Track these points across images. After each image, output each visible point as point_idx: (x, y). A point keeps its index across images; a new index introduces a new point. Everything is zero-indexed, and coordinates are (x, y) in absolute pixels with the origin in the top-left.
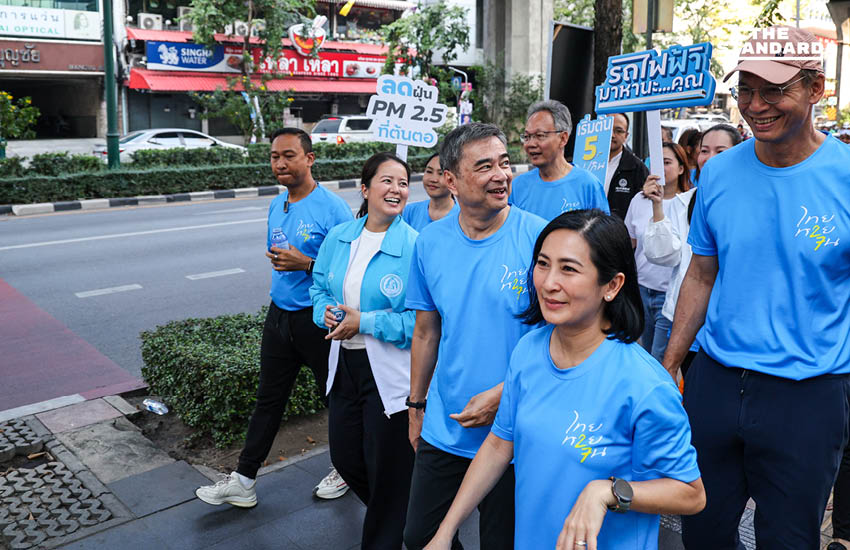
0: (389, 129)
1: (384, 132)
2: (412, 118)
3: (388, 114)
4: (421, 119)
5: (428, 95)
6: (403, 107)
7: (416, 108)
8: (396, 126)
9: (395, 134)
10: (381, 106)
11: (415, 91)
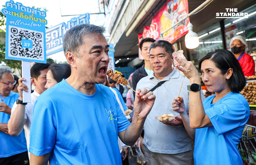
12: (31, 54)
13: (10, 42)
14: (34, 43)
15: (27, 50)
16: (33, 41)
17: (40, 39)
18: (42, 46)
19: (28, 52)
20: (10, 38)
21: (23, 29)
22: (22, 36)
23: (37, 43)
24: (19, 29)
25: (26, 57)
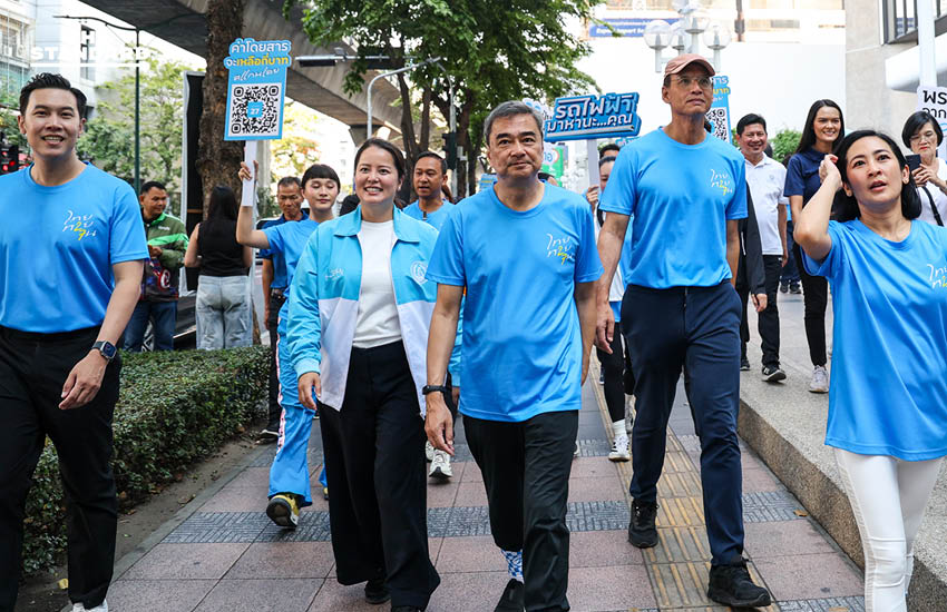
12: (259, 126)
13: (232, 112)
14: (265, 107)
15: (254, 120)
16: (264, 103)
17: (275, 97)
18: (278, 110)
19: (256, 124)
20: (232, 105)
21: (251, 86)
22: (248, 98)
23: (270, 104)
24: (245, 87)
25: (251, 134)
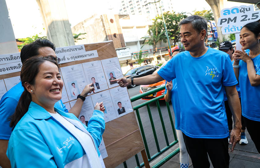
0: (230, 28)
1: (227, 30)
2: (241, 21)
3: (228, 23)
4: (246, 20)
5: (248, 9)
6: (235, 18)
7: (242, 16)
8: (233, 26)
9: (233, 30)
10: (224, 21)
11: (240, 10)
